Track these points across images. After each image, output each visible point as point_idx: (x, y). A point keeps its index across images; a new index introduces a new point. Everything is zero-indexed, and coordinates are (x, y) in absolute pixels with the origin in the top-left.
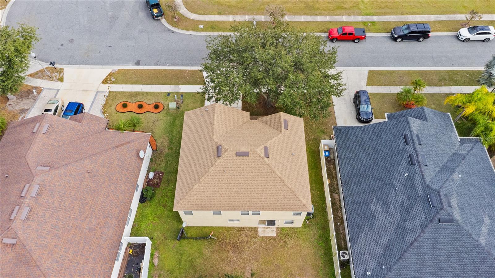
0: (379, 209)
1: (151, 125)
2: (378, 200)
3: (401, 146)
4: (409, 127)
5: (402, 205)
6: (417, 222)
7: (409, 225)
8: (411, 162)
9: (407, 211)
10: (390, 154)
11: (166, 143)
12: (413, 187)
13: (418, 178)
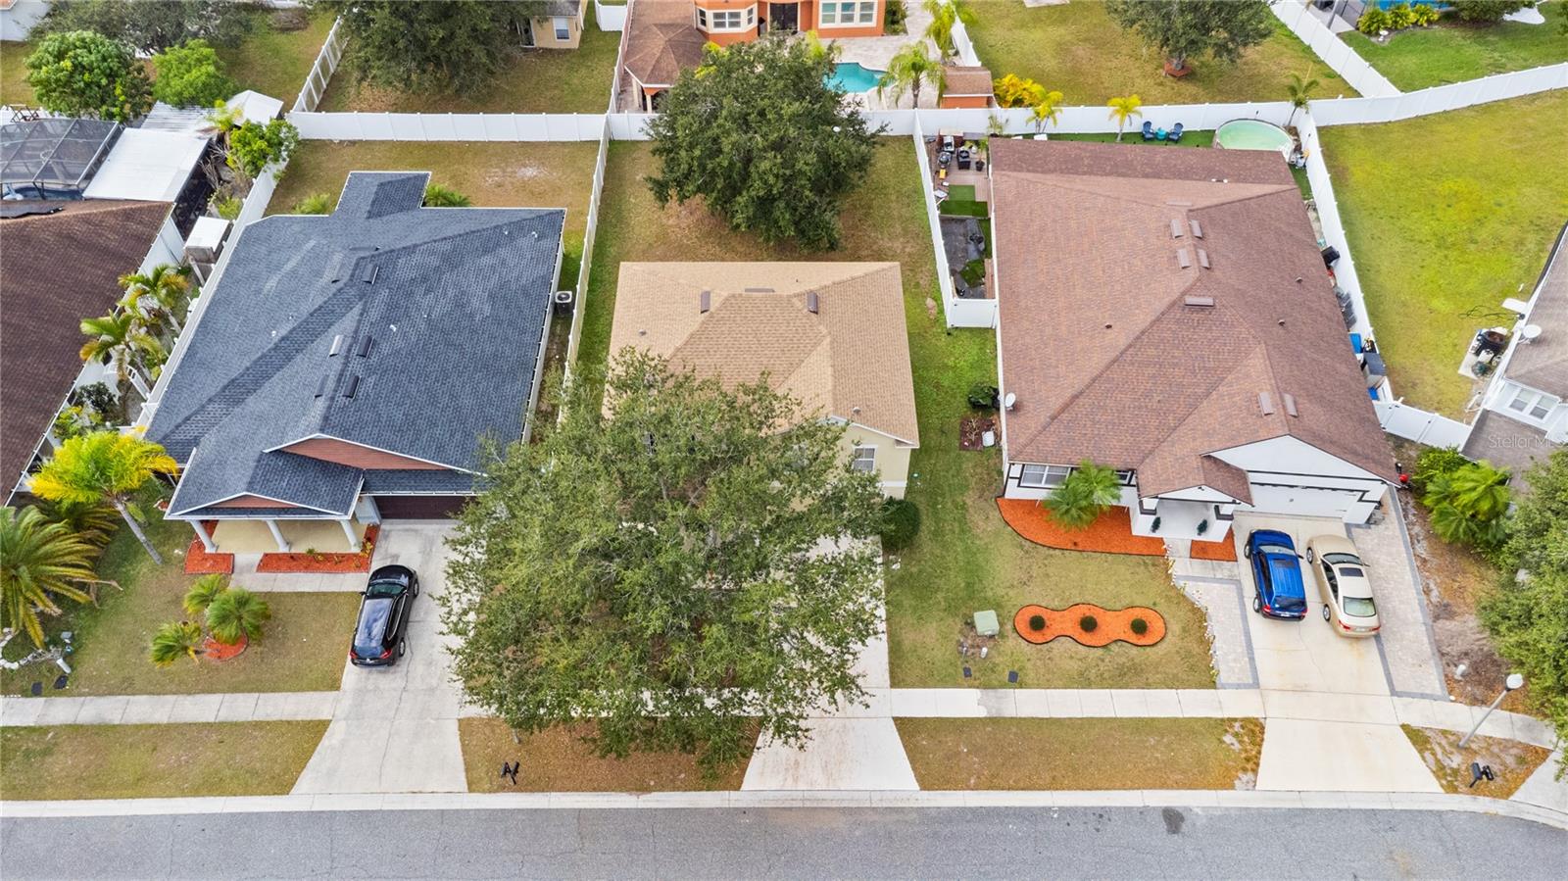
0: (475, 303)
1: (1035, 567)
2: (471, 316)
3: (371, 380)
4: (329, 407)
5: (428, 291)
6: (416, 258)
7: (435, 261)
8: (370, 343)
9: (425, 279)
10: (403, 377)
11: (975, 518)
12: (392, 306)
13: (374, 315)
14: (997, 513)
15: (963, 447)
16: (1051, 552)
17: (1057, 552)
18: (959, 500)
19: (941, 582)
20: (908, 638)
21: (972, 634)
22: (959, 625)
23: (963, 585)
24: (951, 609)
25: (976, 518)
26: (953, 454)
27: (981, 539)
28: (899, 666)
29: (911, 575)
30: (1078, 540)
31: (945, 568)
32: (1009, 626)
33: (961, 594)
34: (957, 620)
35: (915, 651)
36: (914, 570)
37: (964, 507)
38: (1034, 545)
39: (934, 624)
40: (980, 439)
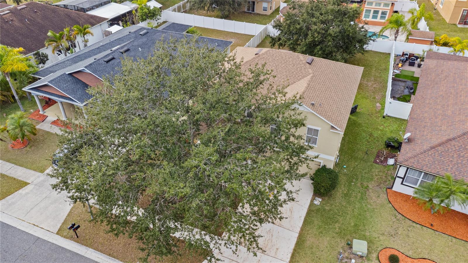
1: (401, 229)
14: (385, 196)
15: (375, 162)
16: (414, 224)
17: (418, 226)
18: (365, 184)
19: (341, 219)
20: (310, 241)
21: (349, 251)
22: (343, 243)
23: (353, 224)
24: (341, 234)
25: (372, 194)
26: (369, 164)
27: (371, 205)
28: (298, 253)
29: (324, 210)
30: (434, 224)
31: (345, 213)
32: (374, 255)
33: (350, 228)
34: (343, 241)
35: (312, 248)
36: (327, 208)
37: (367, 188)
38: (404, 218)
39: (328, 239)
40: (386, 160)
